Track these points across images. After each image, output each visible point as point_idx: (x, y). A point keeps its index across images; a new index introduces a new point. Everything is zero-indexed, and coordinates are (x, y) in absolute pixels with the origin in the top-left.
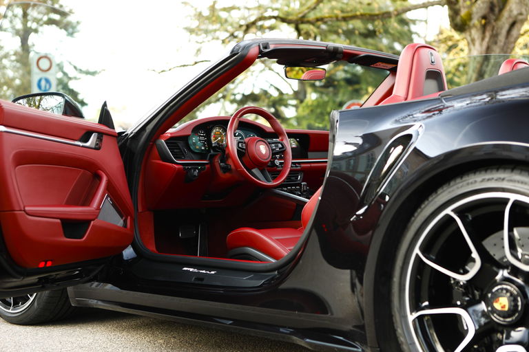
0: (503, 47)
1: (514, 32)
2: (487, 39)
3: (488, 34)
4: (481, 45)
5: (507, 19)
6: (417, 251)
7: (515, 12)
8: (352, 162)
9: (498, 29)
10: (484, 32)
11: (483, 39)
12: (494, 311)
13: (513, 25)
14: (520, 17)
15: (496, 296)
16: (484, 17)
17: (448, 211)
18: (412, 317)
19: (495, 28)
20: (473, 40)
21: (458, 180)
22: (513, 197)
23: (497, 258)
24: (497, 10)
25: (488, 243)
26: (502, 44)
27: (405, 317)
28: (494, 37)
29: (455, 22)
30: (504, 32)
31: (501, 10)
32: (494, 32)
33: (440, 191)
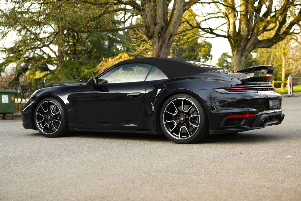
0: (167, 45)
1: (172, 39)
2: (160, 42)
3: (161, 40)
4: (158, 44)
5: (168, 34)
6: (165, 110)
7: (172, 31)
8: (152, 94)
9: (165, 37)
10: (159, 39)
11: (159, 42)
12: (180, 120)
13: (171, 36)
14: (174, 33)
15: (181, 118)
16: (159, 33)
17: (172, 102)
18: (164, 123)
19: (164, 38)
20: (155, 42)
21: (173, 96)
22: (184, 99)
23: (181, 111)
24: (164, 29)
25: (179, 108)
26: (167, 44)
27: (163, 123)
28: (164, 41)
29: (148, 35)
30: (167, 39)
31: (166, 30)
32: (163, 39)
33: (170, 98)
